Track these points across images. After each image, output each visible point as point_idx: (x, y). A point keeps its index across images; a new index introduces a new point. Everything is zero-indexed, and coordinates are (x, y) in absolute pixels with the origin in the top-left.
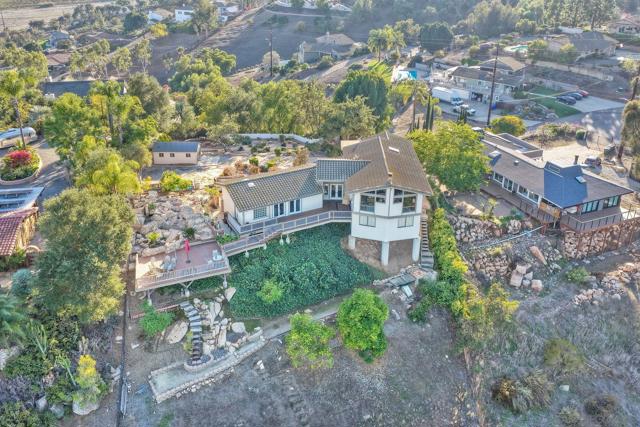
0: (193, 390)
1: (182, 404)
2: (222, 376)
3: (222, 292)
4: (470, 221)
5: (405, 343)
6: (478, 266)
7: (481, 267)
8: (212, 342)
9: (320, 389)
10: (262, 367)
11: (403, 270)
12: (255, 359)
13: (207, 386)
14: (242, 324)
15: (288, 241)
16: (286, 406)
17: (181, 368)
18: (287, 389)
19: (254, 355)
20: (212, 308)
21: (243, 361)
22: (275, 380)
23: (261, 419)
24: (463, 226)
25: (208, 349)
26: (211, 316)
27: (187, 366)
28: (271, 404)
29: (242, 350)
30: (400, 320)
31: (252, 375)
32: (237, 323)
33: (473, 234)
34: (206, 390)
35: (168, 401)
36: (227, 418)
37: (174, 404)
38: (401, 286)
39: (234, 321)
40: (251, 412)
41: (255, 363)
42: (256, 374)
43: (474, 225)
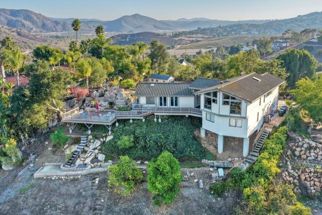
0: (53, 178)
1: (43, 183)
2: (72, 177)
3: (106, 137)
4: (314, 144)
5: (195, 204)
6: (303, 177)
7: (306, 179)
8: (83, 159)
9: (118, 208)
10: (97, 182)
11: (230, 159)
12: (96, 176)
13: (61, 179)
14: (104, 156)
15: (160, 121)
16: (91, 208)
17: (59, 166)
18: (100, 200)
19: (97, 174)
20: (95, 143)
21: (89, 174)
22: (98, 192)
23: (73, 209)
24: (305, 146)
25: (78, 162)
26: (92, 146)
27: (62, 167)
28: (84, 203)
29: (93, 169)
30: (202, 189)
31: (88, 184)
32: (102, 155)
33: (312, 154)
34: (60, 181)
35: (39, 179)
36: (57, 200)
37: (40, 181)
38: (218, 167)
39: (102, 153)
40: (71, 203)
41: (95, 179)
42: (90, 184)
43: (316, 148)
